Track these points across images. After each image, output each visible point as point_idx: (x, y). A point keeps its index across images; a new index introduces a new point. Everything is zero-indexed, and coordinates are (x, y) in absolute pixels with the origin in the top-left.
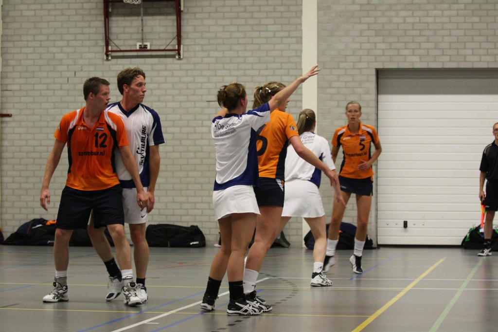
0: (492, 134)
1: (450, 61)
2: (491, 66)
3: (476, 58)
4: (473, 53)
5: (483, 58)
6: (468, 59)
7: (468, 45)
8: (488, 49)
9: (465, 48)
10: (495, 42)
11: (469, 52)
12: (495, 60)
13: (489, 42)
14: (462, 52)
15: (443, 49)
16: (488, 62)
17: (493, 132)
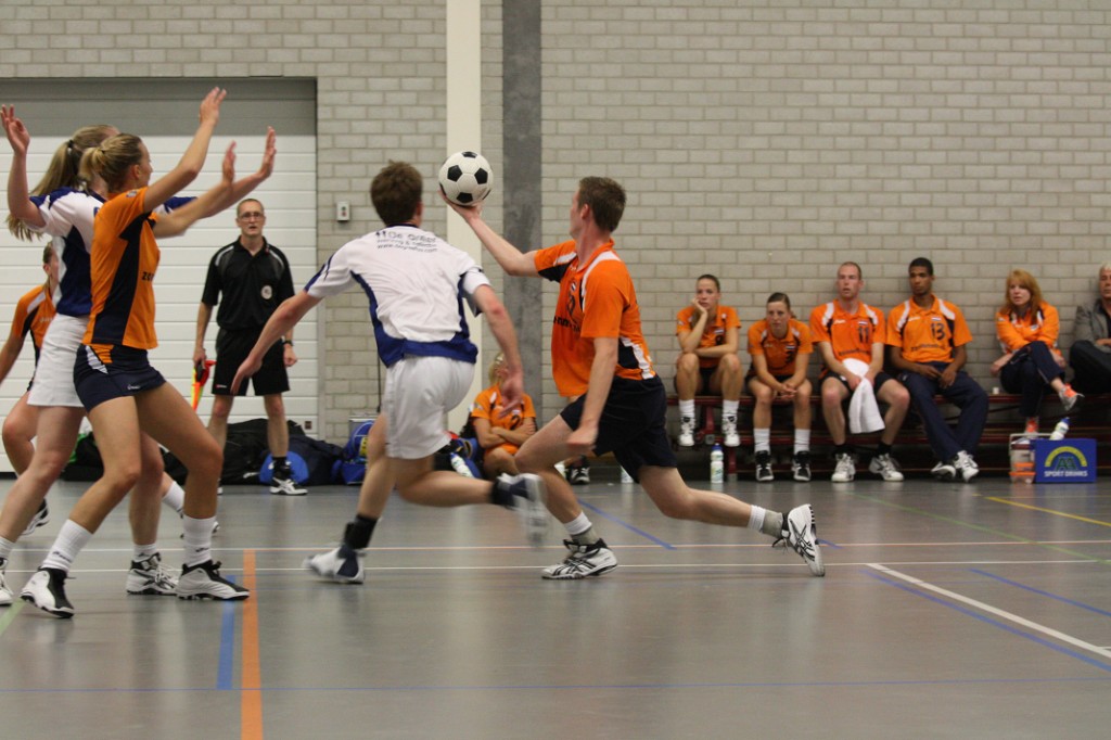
0: (234, 224)
1: (32, 63)
2: (124, 72)
3: (89, 56)
4: (82, 43)
5: (106, 56)
6: (72, 56)
7: (73, 26)
8: (115, 35)
9: (65, 34)
10: (132, 20)
11: (73, 42)
12: (133, 59)
13: (119, 20)
14: (59, 42)
15: (16, 35)
16: (117, 64)
17: (237, 220)
